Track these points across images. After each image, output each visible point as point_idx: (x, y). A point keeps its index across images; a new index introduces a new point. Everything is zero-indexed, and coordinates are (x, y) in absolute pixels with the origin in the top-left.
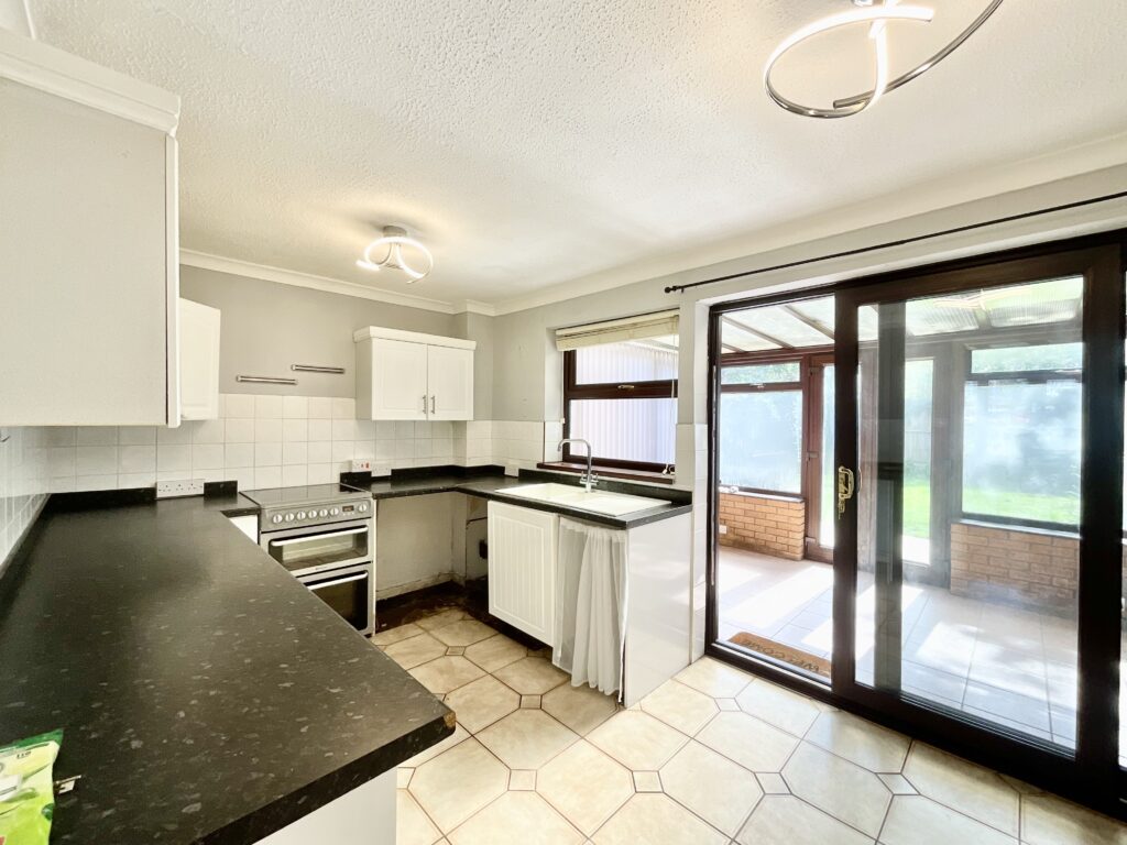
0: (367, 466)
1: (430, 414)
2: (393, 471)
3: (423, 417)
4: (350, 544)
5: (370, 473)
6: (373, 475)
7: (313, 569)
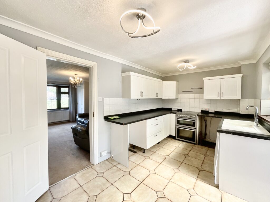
0: (207, 109)
1: (221, 97)
2: (215, 111)
3: (219, 98)
4: (192, 124)
5: (208, 111)
6: (209, 112)
7: (184, 126)
